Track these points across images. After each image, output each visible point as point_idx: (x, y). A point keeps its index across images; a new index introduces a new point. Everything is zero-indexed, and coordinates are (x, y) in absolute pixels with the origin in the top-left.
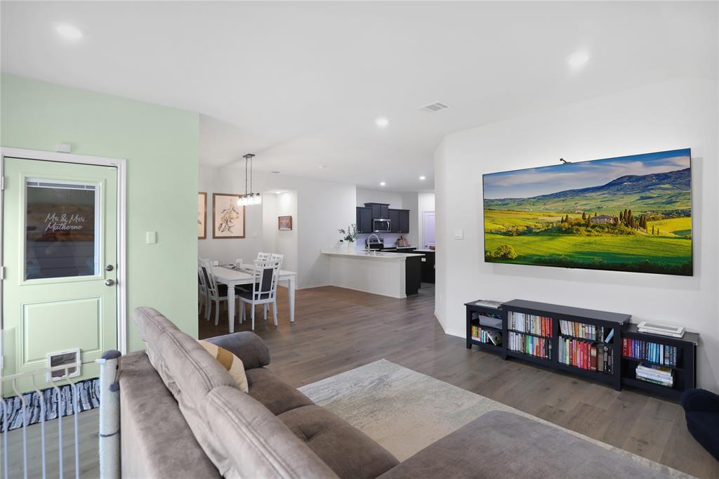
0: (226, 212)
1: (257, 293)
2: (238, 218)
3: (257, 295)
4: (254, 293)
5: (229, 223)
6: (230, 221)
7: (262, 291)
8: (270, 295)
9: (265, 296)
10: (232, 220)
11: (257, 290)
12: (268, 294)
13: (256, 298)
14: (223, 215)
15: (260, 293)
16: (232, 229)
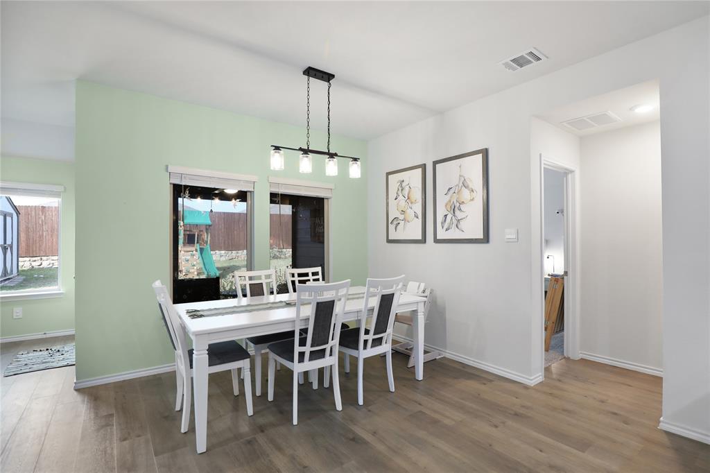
0: (452, 191)
1: (302, 349)
2: (472, 200)
3: (302, 355)
4: (297, 349)
5: (457, 212)
6: (460, 210)
7: (312, 346)
8: (328, 352)
9: (316, 355)
10: (462, 207)
11: (303, 343)
12: (324, 350)
13: (301, 359)
14: (448, 198)
15: (308, 349)
16: (462, 224)
